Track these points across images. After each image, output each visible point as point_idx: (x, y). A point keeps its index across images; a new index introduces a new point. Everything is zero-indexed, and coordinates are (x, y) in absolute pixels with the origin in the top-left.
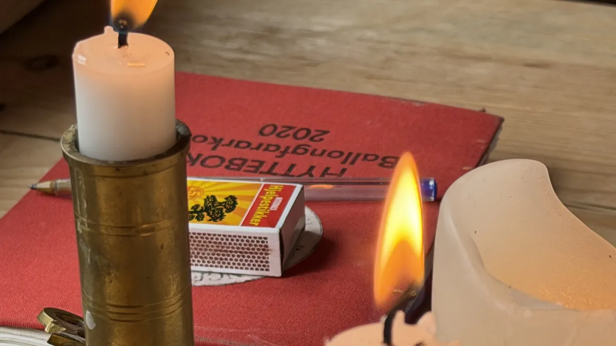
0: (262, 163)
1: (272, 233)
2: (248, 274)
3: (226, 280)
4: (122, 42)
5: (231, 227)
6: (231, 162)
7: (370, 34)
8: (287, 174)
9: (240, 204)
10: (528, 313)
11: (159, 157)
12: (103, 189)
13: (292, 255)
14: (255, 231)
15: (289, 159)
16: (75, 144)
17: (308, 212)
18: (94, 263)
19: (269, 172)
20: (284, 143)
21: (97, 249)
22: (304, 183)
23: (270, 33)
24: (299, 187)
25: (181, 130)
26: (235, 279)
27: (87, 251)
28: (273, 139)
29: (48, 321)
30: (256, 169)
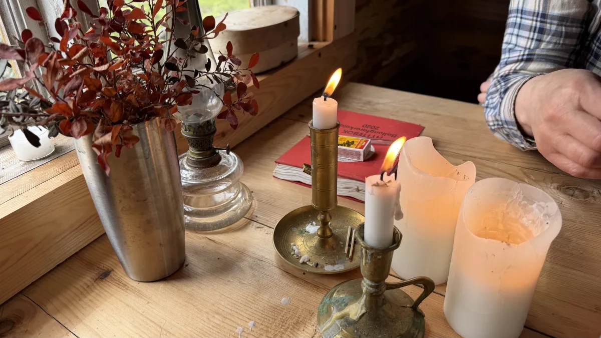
0: (362, 134)
1: (362, 151)
2: (355, 160)
3: (350, 161)
4: (325, 100)
5: (352, 148)
6: (355, 133)
7: (394, 104)
8: (368, 137)
9: (355, 143)
10: (421, 176)
11: (331, 129)
12: (318, 136)
13: (366, 156)
14: (357, 150)
15: (369, 133)
16: (312, 124)
17: (372, 146)
18: (314, 154)
19: (364, 136)
20: (368, 129)
21: (315, 150)
22: (372, 139)
23: (369, 103)
24: (370, 140)
25: (338, 123)
26: (352, 161)
27: (313, 151)
28: (366, 128)
29: (304, 166)
30: (361, 135)
